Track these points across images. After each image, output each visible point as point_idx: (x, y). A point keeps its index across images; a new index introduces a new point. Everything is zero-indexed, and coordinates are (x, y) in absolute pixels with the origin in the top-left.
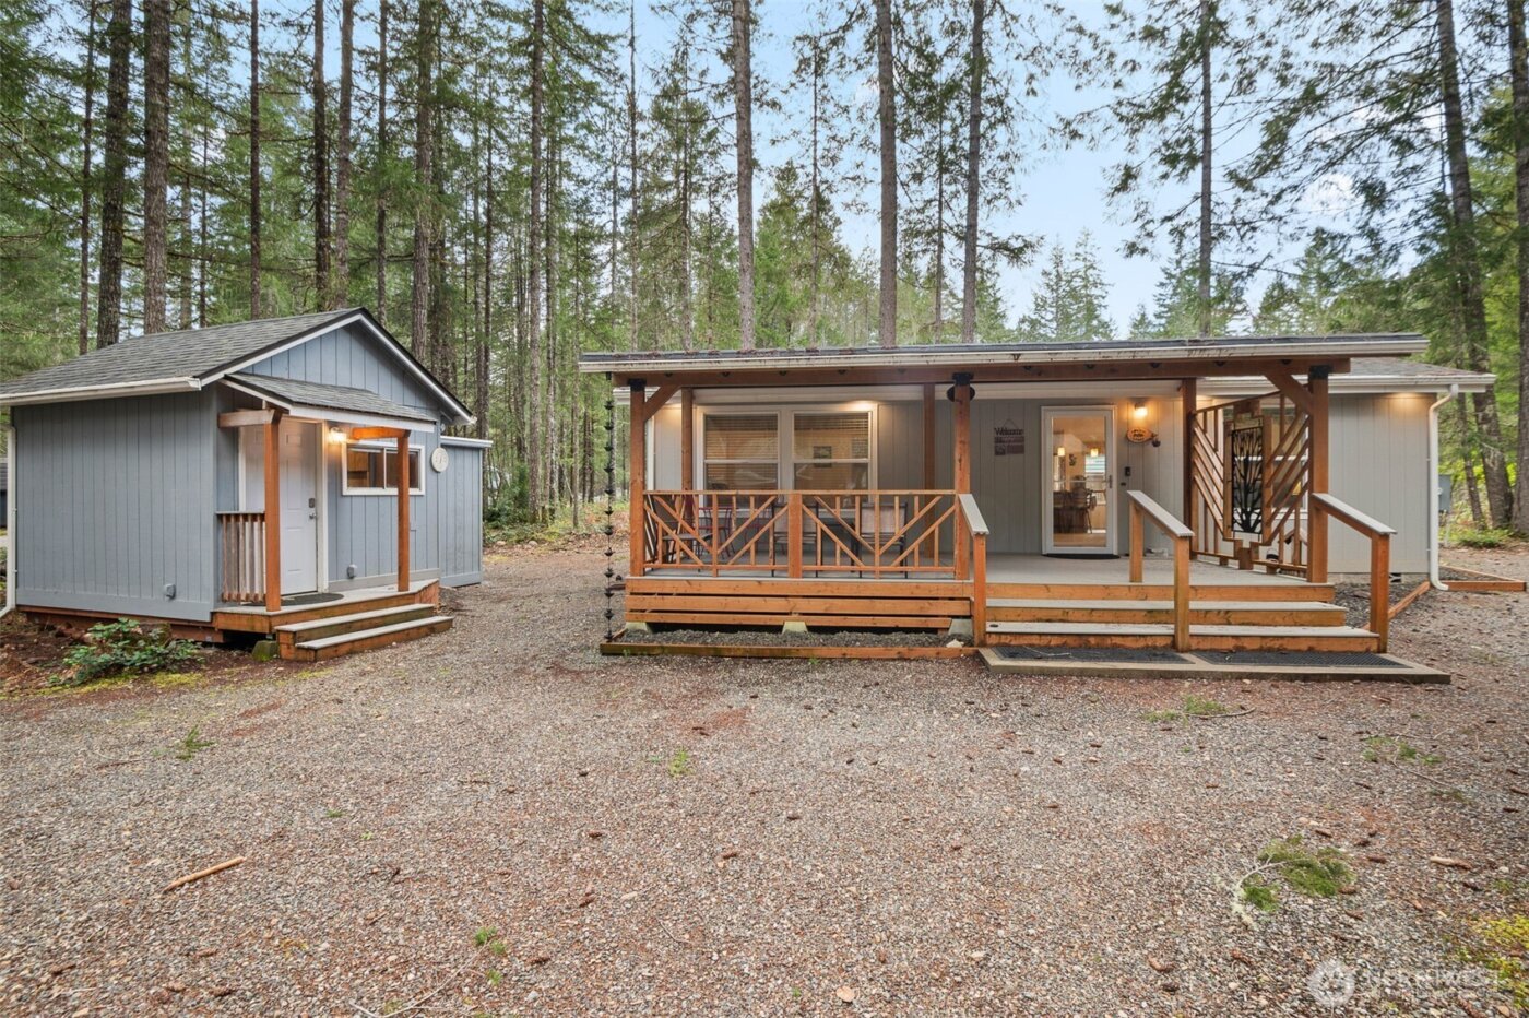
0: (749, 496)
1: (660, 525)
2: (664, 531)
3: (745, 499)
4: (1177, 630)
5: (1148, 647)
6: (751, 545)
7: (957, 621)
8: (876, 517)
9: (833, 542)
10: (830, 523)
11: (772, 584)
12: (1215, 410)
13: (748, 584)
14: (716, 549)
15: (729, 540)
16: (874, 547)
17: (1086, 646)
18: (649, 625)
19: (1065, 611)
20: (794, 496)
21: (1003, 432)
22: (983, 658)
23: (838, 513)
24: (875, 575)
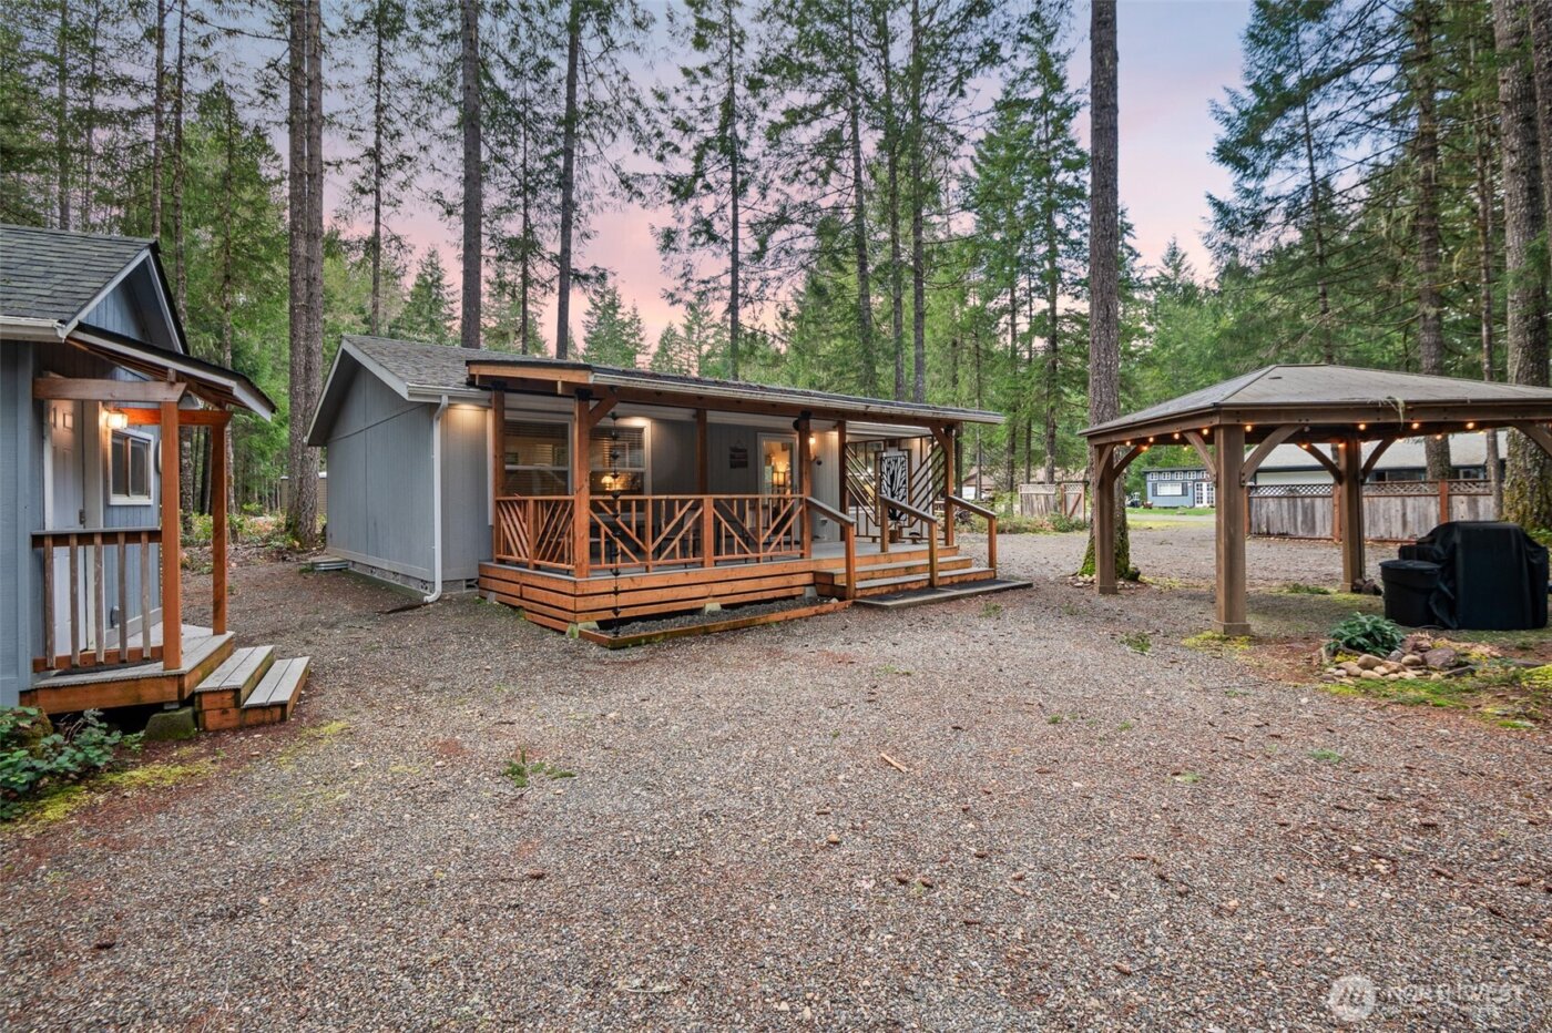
0: (675, 500)
1: (604, 528)
2: (606, 534)
3: (670, 503)
4: (932, 575)
5: (922, 588)
6: (676, 542)
7: (808, 589)
8: (758, 515)
9: (732, 536)
10: (731, 521)
11: (695, 574)
12: (865, 443)
13: (678, 576)
14: (651, 548)
15: (660, 539)
16: (758, 537)
17: (898, 591)
18: (599, 622)
19: (873, 572)
20: (708, 499)
21: (735, 450)
22: (871, 604)
23: (735, 513)
24: (758, 560)
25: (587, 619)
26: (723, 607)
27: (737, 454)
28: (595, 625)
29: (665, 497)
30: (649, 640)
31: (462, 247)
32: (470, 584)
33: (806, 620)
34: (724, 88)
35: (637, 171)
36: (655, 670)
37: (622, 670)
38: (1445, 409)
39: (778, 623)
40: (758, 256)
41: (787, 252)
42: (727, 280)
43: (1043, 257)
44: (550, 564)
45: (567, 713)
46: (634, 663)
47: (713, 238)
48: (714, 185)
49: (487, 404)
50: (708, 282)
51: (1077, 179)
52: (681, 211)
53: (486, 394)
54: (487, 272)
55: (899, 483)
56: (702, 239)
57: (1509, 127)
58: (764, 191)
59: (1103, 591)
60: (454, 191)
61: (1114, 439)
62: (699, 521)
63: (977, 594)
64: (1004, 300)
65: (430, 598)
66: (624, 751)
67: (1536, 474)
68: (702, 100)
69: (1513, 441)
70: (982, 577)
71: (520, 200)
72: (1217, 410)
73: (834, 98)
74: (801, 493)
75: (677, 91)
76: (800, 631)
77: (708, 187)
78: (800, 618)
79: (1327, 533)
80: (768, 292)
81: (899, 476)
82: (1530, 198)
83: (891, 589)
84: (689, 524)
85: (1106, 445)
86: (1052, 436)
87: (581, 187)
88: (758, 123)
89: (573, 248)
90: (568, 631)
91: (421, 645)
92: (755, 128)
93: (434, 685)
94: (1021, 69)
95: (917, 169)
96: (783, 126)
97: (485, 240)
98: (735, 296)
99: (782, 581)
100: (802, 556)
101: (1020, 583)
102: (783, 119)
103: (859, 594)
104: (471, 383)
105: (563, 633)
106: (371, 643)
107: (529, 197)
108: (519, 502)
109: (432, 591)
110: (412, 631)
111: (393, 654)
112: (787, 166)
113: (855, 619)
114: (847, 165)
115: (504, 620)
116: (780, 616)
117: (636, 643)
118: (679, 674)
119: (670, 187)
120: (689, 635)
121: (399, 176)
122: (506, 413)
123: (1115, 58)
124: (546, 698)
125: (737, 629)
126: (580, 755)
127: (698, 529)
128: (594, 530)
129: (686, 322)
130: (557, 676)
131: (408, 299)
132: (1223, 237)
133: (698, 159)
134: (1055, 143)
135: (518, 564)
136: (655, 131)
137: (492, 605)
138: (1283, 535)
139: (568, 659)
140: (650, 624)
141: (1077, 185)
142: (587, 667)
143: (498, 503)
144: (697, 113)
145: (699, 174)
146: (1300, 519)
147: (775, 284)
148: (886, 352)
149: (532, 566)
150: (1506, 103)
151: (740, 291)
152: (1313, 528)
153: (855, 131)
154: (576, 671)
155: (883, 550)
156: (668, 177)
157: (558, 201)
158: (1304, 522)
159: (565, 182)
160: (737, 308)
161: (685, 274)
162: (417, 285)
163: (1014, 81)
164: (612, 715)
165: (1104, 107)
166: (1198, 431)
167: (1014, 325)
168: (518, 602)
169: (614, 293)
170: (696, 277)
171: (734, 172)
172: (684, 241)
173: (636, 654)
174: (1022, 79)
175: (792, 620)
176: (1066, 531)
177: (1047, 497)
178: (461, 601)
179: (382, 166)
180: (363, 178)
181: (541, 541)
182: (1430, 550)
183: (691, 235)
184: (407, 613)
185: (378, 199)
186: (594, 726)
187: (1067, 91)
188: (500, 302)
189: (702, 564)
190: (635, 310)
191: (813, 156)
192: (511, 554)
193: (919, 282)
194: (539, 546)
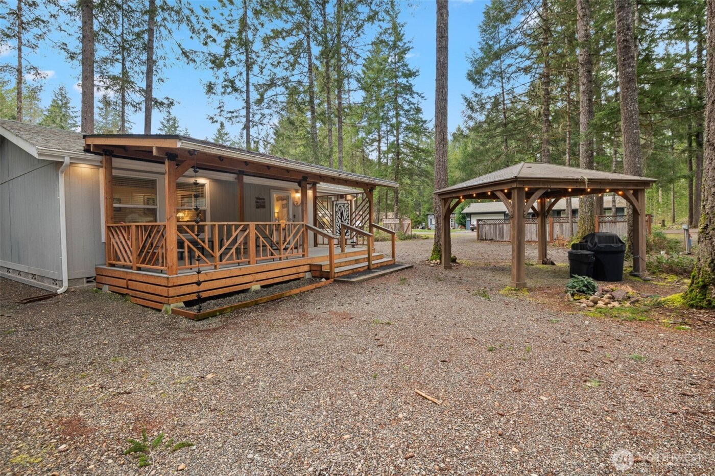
0: (232, 225)
1: (187, 243)
2: (188, 246)
3: (229, 227)
4: (369, 263)
5: (365, 270)
6: (233, 250)
7: (307, 273)
8: (280, 234)
9: (266, 246)
10: (265, 237)
11: (245, 268)
12: (326, 197)
13: (235, 270)
14: (218, 254)
15: (223, 248)
16: (280, 247)
17: (355, 273)
18: (185, 303)
19: (340, 263)
20: (252, 225)
21: (257, 198)
22: (344, 280)
23: (268, 233)
24: (280, 259)
25: (177, 301)
26: (262, 287)
27: (259, 201)
28: (182, 305)
29: (226, 223)
30: (222, 312)
31: (81, 79)
32: (89, 280)
33: (312, 292)
34: (241, 12)
35: (192, 49)
36: (231, 335)
37: (207, 336)
38: (600, 183)
39: (296, 294)
40: (259, 102)
41: (274, 102)
42: (244, 112)
43: (393, 116)
44: (148, 266)
45: (173, 377)
46: (215, 330)
47: (236, 90)
48: (236, 62)
49: (100, 164)
50: (233, 112)
51: (407, 82)
52: (217, 73)
53: (99, 158)
54: (98, 95)
55: (345, 217)
56: (229, 90)
57: (583, 73)
58: (262, 68)
59: (446, 268)
60: (75, 45)
61: (454, 195)
62: (247, 237)
63: (392, 272)
64: (375, 135)
65: (60, 291)
66: (229, 411)
67: (589, 214)
68: (229, 16)
69: (581, 201)
70: (389, 263)
71: (119, 57)
72: (516, 180)
73: (298, 27)
74: (303, 221)
75: (215, 9)
76: (311, 299)
77: (233, 62)
78: (308, 291)
79: (508, 239)
80: (265, 121)
81: (345, 214)
82: (589, 103)
83: (351, 272)
84: (240, 240)
85: (448, 198)
86: (397, 197)
87: (158, 53)
88: (259, 33)
89: (154, 85)
90: (163, 309)
91: (51, 326)
92: (257, 36)
93: (61, 361)
94: (384, 28)
95: (338, 68)
96: (272, 37)
97: (97, 76)
98: (248, 121)
99: (293, 270)
100: (303, 256)
101: (407, 266)
102: (272, 34)
103: (336, 275)
104: (87, 150)
105: (160, 311)
106: (9, 328)
107: (126, 54)
108: (124, 228)
109: (61, 286)
110: (44, 316)
111: (27, 335)
112: (274, 58)
113: (338, 289)
114: (304, 61)
115: (115, 303)
116: (297, 291)
117: (213, 315)
118: (248, 337)
119: (210, 61)
120: (247, 307)
121: (35, 31)
122: (114, 171)
123: (447, 15)
124: (154, 365)
125: (275, 301)
126: (191, 420)
127: (246, 242)
128: (181, 244)
129: (215, 138)
130: (159, 345)
131: (46, 113)
132: (469, 112)
133: (227, 47)
134: (399, 64)
135: (124, 267)
136: (202, 28)
137: (106, 294)
138: (491, 240)
139: (166, 330)
140: (219, 301)
141: (408, 84)
142: (182, 336)
143: (109, 228)
144: (227, 22)
145: (227, 55)
146: (498, 233)
147: (268, 117)
148: (325, 155)
149: (134, 268)
150: (581, 64)
151: (251, 119)
152: (503, 237)
153: (309, 44)
154: (174, 340)
155: (343, 251)
156: (210, 54)
157: (144, 57)
158: (499, 234)
159: (148, 48)
160: (249, 127)
161: (220, 107)
162: (52, 106)
163: (381, 33)
164: (209, 376)
165: (443, 37)
166: (502, 191)
167: (379, 147)
168: (125, 291)
169: (175, 120)
170: (225, 109)
171: (247, 56)
172: (219, 89)
173: (214, 323)
174: (385, 33)
175: (304, 292)
176: (404, 240)
177: (395, 225)
178: (83, 292)
179: (22, 23)
180: (9, 28)
181: (141, 252)
182: (586, 245)
183: (223, 87)
184: (42, 302)
185: (20, 42)
186: (196, 389)
187: (404, 41)
188: (106, 119)
189: (249, 263)
190: (187, 129)
191: (287, 54)
192: (119, 260)
193: (340, 122)
194: (139, 255)
